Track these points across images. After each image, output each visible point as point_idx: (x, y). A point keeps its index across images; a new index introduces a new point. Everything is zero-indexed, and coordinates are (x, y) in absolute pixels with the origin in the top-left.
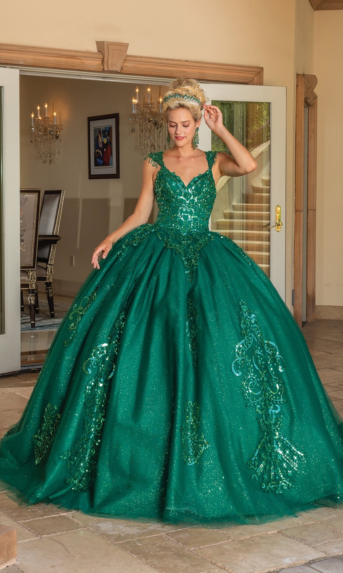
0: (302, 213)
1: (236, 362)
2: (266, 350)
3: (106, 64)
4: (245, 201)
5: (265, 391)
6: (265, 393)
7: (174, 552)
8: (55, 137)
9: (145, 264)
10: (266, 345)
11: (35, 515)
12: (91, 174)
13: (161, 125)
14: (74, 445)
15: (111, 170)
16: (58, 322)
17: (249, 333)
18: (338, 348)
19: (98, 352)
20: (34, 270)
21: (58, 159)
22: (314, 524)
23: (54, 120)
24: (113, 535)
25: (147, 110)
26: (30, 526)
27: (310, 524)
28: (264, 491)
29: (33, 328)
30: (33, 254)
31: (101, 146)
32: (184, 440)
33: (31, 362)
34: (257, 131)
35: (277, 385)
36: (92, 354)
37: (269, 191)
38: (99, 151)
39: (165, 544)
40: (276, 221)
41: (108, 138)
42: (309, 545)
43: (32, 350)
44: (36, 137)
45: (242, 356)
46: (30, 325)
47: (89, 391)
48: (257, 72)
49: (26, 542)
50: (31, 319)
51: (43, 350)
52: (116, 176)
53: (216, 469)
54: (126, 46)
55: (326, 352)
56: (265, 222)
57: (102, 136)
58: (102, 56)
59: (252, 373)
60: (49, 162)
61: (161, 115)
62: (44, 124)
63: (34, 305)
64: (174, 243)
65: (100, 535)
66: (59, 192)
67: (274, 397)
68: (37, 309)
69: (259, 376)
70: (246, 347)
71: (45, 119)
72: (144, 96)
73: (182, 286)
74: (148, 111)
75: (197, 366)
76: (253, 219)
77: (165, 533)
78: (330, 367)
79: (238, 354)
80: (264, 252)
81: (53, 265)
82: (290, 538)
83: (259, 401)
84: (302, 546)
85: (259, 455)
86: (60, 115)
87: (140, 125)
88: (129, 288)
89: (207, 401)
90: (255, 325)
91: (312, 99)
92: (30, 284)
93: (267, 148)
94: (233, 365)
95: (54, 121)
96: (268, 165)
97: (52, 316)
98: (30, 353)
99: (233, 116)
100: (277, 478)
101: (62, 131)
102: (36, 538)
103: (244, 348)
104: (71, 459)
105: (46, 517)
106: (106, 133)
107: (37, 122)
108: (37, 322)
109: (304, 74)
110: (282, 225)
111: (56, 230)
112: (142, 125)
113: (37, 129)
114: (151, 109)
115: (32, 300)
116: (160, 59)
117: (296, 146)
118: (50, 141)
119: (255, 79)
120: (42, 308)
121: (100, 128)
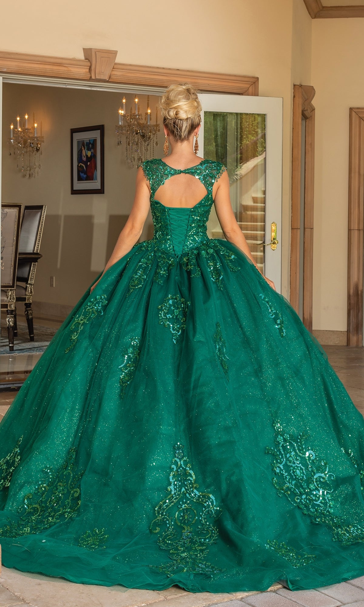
0: (299, 231)
3: (94, 73)
8: (36, 150)
12: (74, 189)
13: (149, 138)
15: (96, 185)
16: (38, 345)
20: (13, 290)
21: (38, 173)
23: (34, 131)
25: (134, 122)
29: (11, 352)
30: (12, 273)
31: (84, 159)
33: (9, 381)
37: (264, 209)
38: (82, 165)
40: (271, 239)
44: (15, 149)
46: (8, 348)
48: (252, 82)
50: (9, 342)
52: (101, 191)
54: (115, 53)
56: (260, 233)
57: (86, 149)
58: (89, 64)
60: (28, 176)
61: (150, 127)
62: (24, 136)
63: (12, 327)
66: (40, 208)
68: (15, 331)
71: (25, 130)
72: (132, 107)
74: (136, 123)
81: (33, 285)
86: (41, 126)
91: (309, 111)
92: (9, 305)
93: (261, 161)
95: (35, 133)
96: (263, 177)
97: (32, 340)
99: (227, 128)
101: (43, 144)
106: (90, 145)
107: (17, 134)
108: (16, 345)
109: (301, 85)
110: (277, 243)
111: (37, 247)
112: (128, 137)
113: (16, 141)
114: (138, 121)
115: (11, 321)
116: (150, 67)
117: (293, 161)
118: (30, 154)
119: (250, 89)
120: (21, 331)
121: (84, 141)
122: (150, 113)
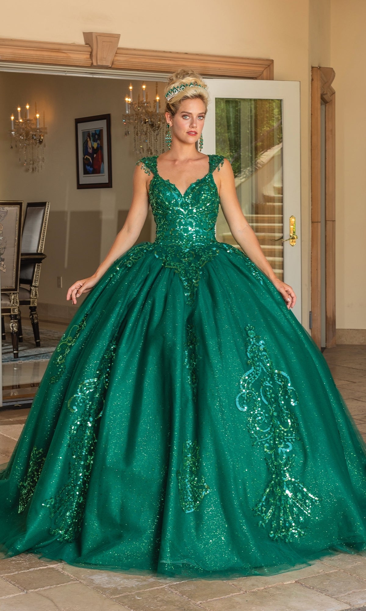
0: (319, 224)
1: (241, 396)
2: (276, 380)
3: (95, 58)
4: (254, 212)
5: (274, 427)
6: (275, 430)
7: (178, 606)
8: (39, 142)
9: (140, 286)
10: (276, 375)
11: (21, 568)
12: (80, 183)
13: (159, 127)
14: (58, 492)
15: (103, 178)
16: (45, 351)
17: (257, 362)
18: (362, 377)
19: (85, 388)
20: (16, 293)
21: (42, 167)
22: (336, 573)
23: (37, 122)
24: (108, 589)
25: (142, 110)
26: (14, 580)
27: (332, 573)
28: (272, 540)
29: (15, 359)
30: (14, 275)
31: (90, 151)
32: (181, 485)
33: (14, 397)
34: (267, 131)
35: (289, 421)
36: (78, 390)
37: (281, 200)
38: (88, 157)
39: (168, 597)
40: (290, 233)
41: (99, 142)
42: (331, 596)
43: (15, 383)
44: (16, 142)
45: (248, 389)
46: (12, 355)
47: (75, 432)
48: (266, 65)
49: (11, 598)
50: (13, 348)
51: (27, 383)
52: (108, 185)
53: (218, 516)
54: (118, 37)
55: (348, 381)
56: (278, 235)
57: (92, 140)
58: (90, 49)
59: (260, 407)
60: (32, 170)
61: (159, 115)
62: (26, 127)
63: (16, 333)
64: (173, 262)
65: (93, 588)
66: (43, 204)
67: (285, 434)
68: (20, 337)
69: (268, 411)
70: (253, 379)
71: (26, 121)
72: (139, 95)
73: (179, 311)
74: (144, 111)
75: (197, 400)
76: (264, 232)
77: (167, 585)
78: (353, 397)
79: (244, 387)
80: (277, 269)
81: (38, 287)
82: (310, 588)
83: (267, 439)
84: (323, 597)
85: (267, 500)
86: (44, 116)
87: (135, 127)
88: (120, 315)
89: (208, 441)
90: (264, 353)
91: (329, 94)
92: (12, 309)
93: (278, 152)
94: (237, 400)
95: (37, 124)
96: (280, 171)
97: (38, 345)
98: (13, 387)
99: (240, 116)
100: (287, 525)
101: (46, 135)
102: (21, 594)
103: (250, 379)
104: (55, 507)
105: (32, 569)
106: (96, 136)
107: (18, 125)
108: (21, 352)
109: (320, 67)
110: (297, 238)
111: (41, 247)
112: (136, 127)
113: (18, 133)
114: (147, 109)
115: (14, 327)
116: (156, 51)
117: (312, 149)
118: (33, 147)
119: (265, 73)
120: (26, 336)
121: (89, 131)
122: (159, 100)
